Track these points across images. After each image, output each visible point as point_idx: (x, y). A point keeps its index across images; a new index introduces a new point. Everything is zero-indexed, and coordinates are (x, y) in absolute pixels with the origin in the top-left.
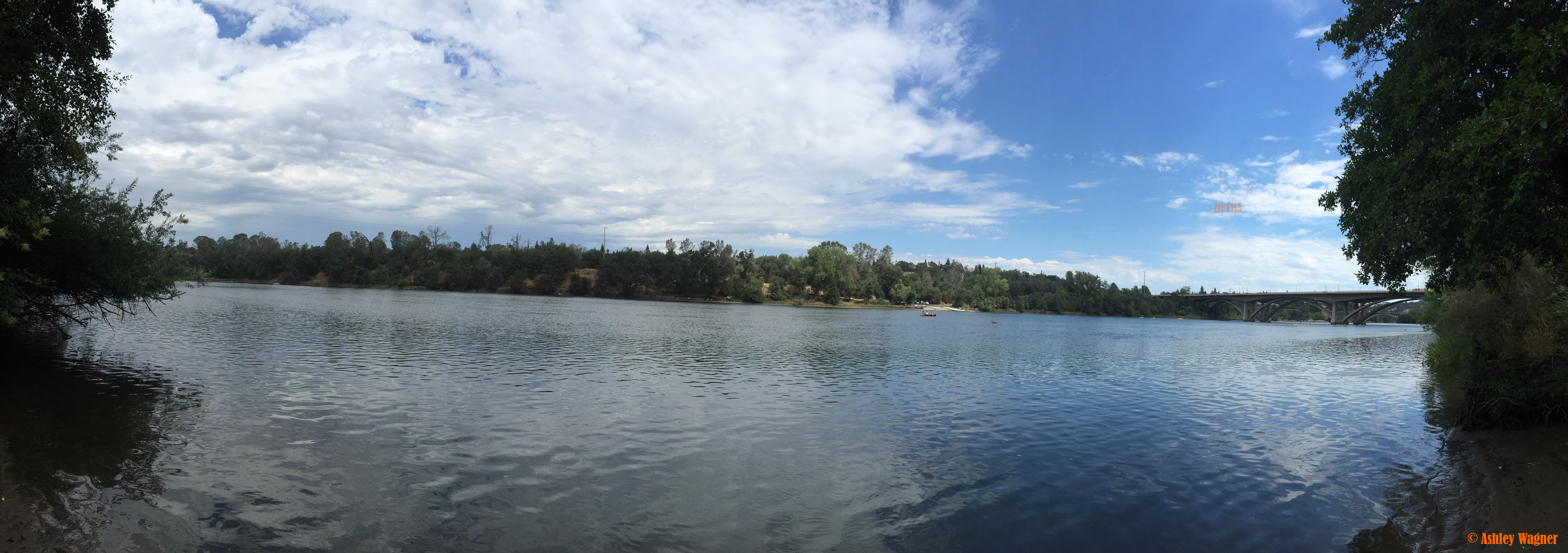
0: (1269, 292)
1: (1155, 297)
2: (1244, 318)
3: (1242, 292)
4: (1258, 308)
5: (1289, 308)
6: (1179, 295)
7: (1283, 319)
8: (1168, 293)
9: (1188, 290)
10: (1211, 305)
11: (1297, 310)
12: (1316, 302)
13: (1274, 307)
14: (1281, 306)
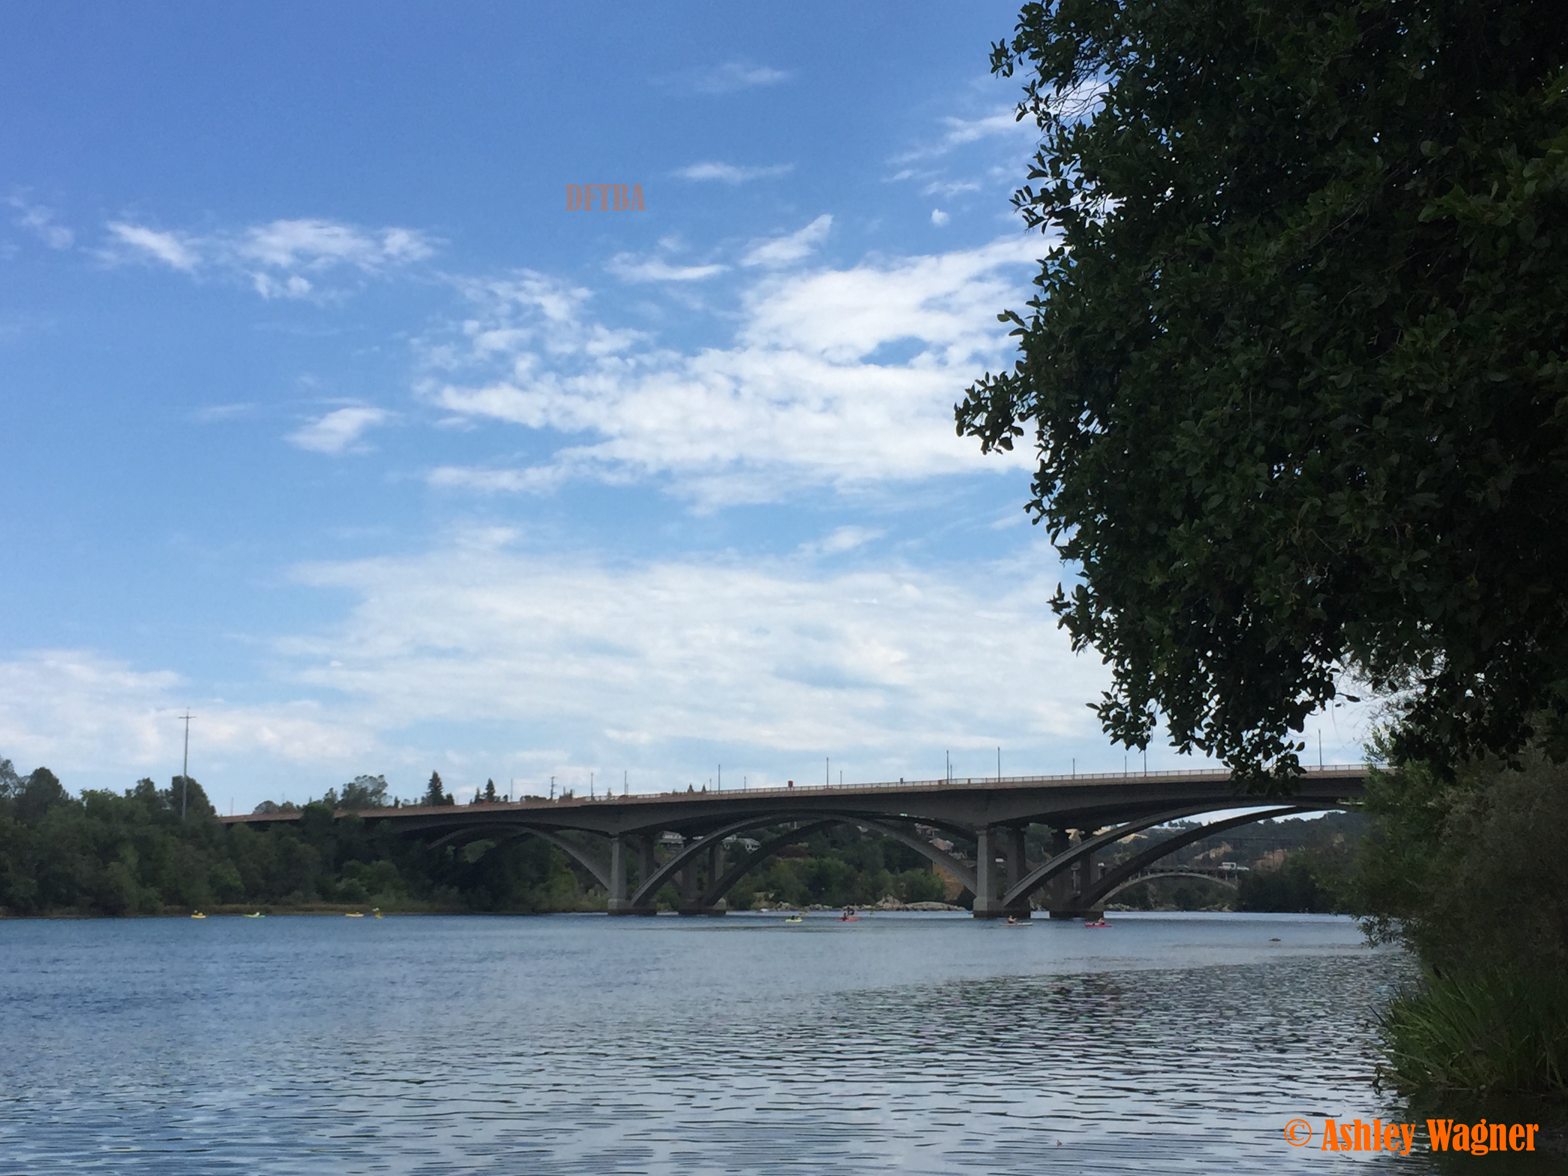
0: (712, 787)
1: (230, 824)
2: (613, 902)
3: (601, 794)
4: (669, 860)
5: (797, 853)
6: (340, 814)
7: (775, 902)
8: (287, 807)
9: (378, 792)
10: (473, 852)
11: (834, 862)
12: (907, 826)
13: (737, 851)
14: (768, 849)
